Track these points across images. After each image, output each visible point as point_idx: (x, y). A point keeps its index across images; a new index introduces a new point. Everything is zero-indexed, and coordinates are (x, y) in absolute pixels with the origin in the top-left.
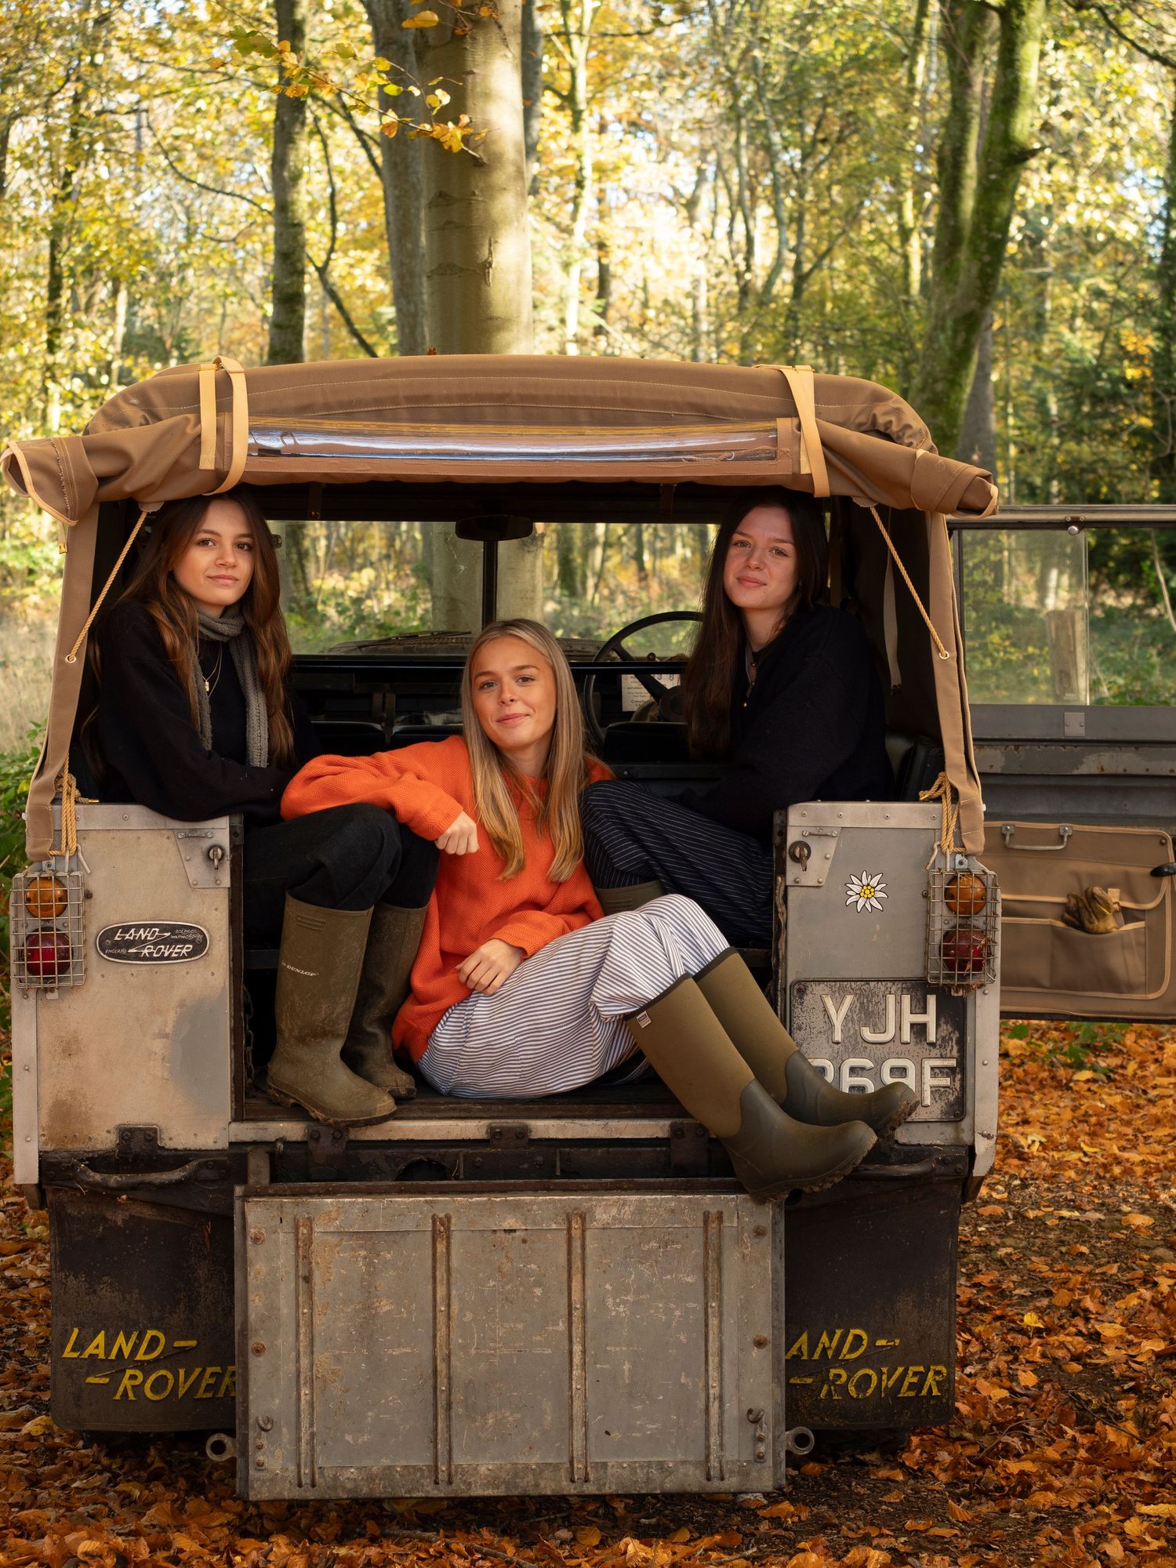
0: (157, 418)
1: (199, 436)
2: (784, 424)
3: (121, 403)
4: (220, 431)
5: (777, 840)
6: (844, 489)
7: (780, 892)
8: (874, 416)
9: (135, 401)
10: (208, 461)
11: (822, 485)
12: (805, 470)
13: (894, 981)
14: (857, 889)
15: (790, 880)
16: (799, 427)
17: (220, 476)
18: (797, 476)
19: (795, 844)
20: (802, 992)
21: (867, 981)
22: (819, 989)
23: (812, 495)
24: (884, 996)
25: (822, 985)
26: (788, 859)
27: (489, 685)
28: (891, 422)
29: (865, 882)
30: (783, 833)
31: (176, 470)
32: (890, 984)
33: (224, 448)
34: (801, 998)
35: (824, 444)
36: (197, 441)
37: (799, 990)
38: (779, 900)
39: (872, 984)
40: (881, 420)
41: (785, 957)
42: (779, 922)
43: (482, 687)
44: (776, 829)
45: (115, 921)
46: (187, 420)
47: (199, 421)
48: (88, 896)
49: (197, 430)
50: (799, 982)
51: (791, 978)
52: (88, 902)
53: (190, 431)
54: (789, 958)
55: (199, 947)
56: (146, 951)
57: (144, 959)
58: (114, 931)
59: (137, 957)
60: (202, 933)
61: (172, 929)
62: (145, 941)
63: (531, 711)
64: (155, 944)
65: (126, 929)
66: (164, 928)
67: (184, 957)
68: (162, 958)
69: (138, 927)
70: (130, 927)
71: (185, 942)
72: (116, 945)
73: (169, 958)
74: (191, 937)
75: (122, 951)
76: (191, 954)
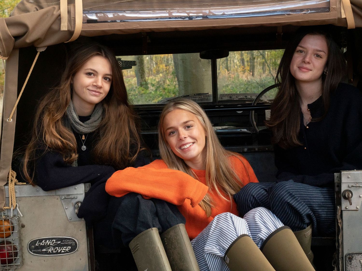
0: (41, 8)
1: (60, 15)
3: (25, 2)
4: (69, 12)
5: (337, 189)
7: (339, 213)
9: (31, 1)
10: (64, 27)
11: (351, 23)
12: (343, 16)
15: (343, 208)
17: (71, 33)
18: (340, 19)
19: (345, 191)
20: (351, 259)
22: (359, 257)
23: (347, 28)
26: (342, 198)
27: (173, 132)
30: (339, 186)
31: (50, 32)
33: (72, 20)
34: (350, 261)
35: (352, 3)
36: (59, 18)
37: (349, 258)
38: (338, 217)
41: (342, 243)
42: (338, 227)
43: (170, 134)
44: (336, 185)
45: (36, 237)
46: (54, 8)
47: (59, 8)
48: (23, 226)
49: (58, 12)
50: (349, 254)
51: (345, 252)
52: (23, 229)
53: (56, 13)
54: (344, 243)
55: (74, 248)
56: (50, 250)
57: (50, 253)
58: (35, 242)
59: (46, 253)
60: (75, 241)
61: (61, 240)
62: (49, 246)
63: (195, 141)
64: (54, 247)
65: (41, 241)
66: (58, 240)
67: (67, 252)
68: (57, 253)
69: (46, 240)
70: (42, 240)
71: (67, 245)
72: (37, 248)
73: (60, 253)
74: (70, 243)
75: (40, 250)
76: (70, 251)
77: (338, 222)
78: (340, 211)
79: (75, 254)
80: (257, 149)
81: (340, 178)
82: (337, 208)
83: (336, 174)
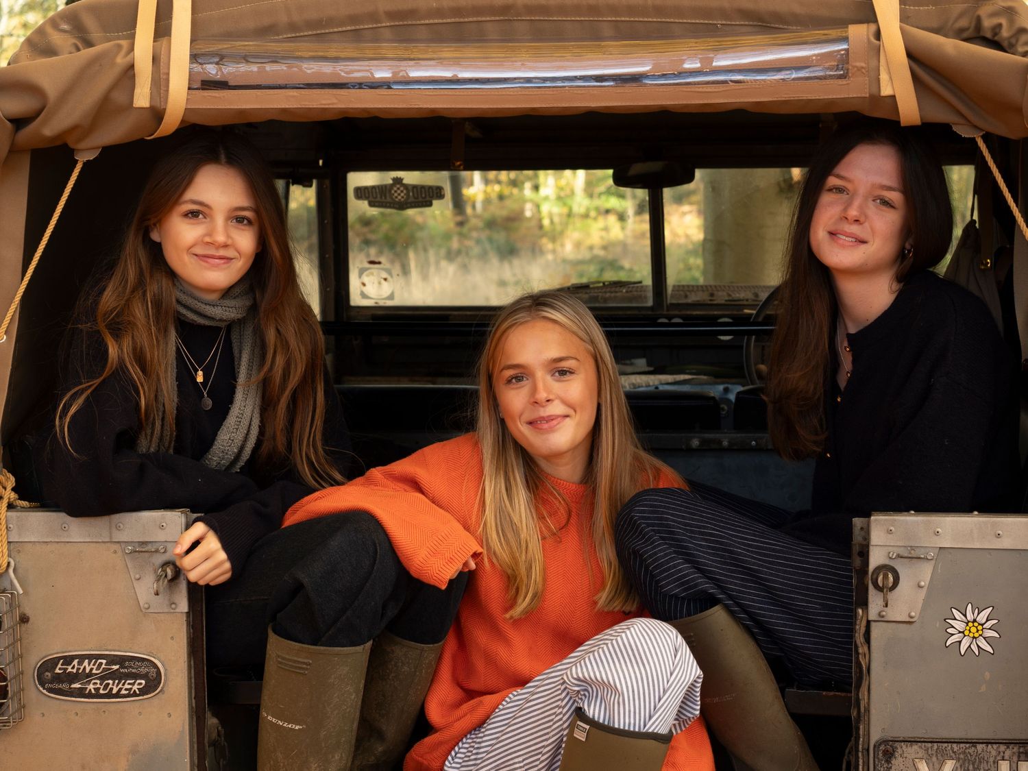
0: (89, 44)
1: (132, 67)
2: (858, 32)
3: (49, 30)
4: (155, 60)
5: (857, 562)
6: (940, 115)
7: (860, 628)
8: (979, 20)
9: (65, 27)
10: (142, 98)
11: (909, 110)
12: (886, 91)
13: (1008, 743)
14: (959, 625)
15: (873, 614)
16: (878, 35)
17: (157, 114)
18: (876, 99)
19: (879, 569)
20: (889, 755)
21: (974, 743)
22: (912, 751)
23: (899, 122)
24: (996, 762)
25: (915, 747)
26: (871, 587)
27: (518, 378)
28: (1000, 25)
29: (970, 617)
30: (864, 554)
31: (106, 109)
32: (1002, 748)
33: (160, 82)
34: (888, 762)
35: (910, 55)
36: (129, 72)
37: (886, 752)
38: (859, 638)
39: (980, 747)
40: (987, 23)
41: (868, 710)
42: (859, 665)
43: (509, 381)
44: (856, 549)
45: (56, 649)
46: (120, 46)
47: (132, 49)
48: (24, 619)
49: (129, 58)
50: (885, 742)
51: (875, 736)
52: (24, 626)
53: (121, 60)
54: (873, 711)
55: (153, 683)
56: (91, 687)
57: (90, 696)
58: (54, 662)
59: (81, 693)
60: (155, 666)
61: (121, 660)
62: (90, 674)
63: (571, 412)
64: (102, 679)
65: (68, 660)
66: (112, 660)
67: (135, 694)
68: (109, 695)
69: (82, 658)
70: (73, 658)
71: (135, 676)
72: (58, 678)
73: (118, 695)
74: (143, 670)
75: (64, 686)
76: (143, 692)
77: (857, 653)
78: (864, 623)
79: (156, 701)
80: (725, 443)
81: (866, 531)
82: (856, 613)
83: (858, 522)
